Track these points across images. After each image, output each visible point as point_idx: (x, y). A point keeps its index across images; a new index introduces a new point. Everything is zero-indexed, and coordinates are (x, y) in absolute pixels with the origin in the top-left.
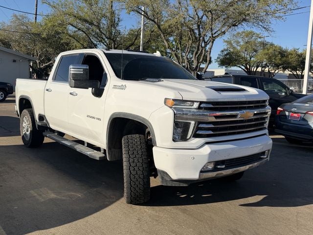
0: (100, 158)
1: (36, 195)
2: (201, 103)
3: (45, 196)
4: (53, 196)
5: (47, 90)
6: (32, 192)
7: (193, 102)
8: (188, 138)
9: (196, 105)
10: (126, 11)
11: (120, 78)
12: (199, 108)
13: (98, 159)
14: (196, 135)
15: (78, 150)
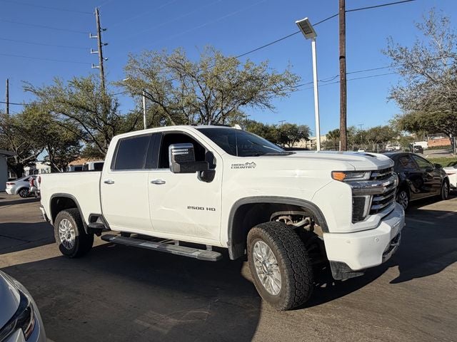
0: (217, 258)
1: (148, 325)
2: (373, 172)
3: (162, 324)
4: (173, 321)
5: (106, 182)
6: (137, 321)
7: (363, 172)
8: (364, 216)
9: (367, 176)
10: (130, 94)
11: (236, 155)
12: (371, 178)
13: (215, 260)
14: (372, 212)
15: (173, 252)
